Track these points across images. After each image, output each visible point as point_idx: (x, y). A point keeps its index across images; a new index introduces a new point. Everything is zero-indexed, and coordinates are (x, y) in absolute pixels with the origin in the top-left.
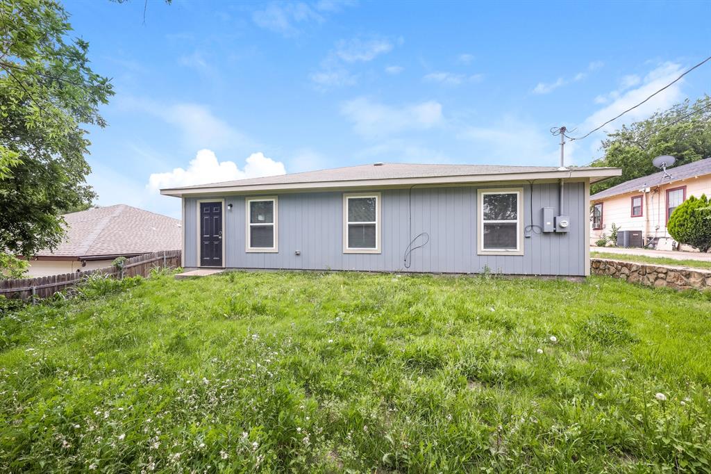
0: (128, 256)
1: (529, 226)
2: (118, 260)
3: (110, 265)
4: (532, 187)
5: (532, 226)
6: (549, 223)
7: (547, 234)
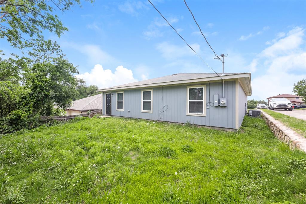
0: (92, 110)
1: (208, 103)
2: (88, 111)
3: (86, 113)
4: (210, 84)
5: (210, 103)
6: (216, 102)
7: (216, 107)
